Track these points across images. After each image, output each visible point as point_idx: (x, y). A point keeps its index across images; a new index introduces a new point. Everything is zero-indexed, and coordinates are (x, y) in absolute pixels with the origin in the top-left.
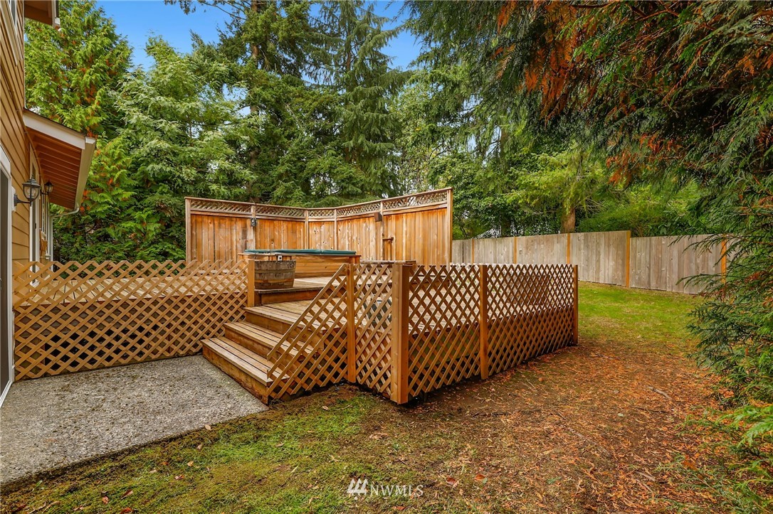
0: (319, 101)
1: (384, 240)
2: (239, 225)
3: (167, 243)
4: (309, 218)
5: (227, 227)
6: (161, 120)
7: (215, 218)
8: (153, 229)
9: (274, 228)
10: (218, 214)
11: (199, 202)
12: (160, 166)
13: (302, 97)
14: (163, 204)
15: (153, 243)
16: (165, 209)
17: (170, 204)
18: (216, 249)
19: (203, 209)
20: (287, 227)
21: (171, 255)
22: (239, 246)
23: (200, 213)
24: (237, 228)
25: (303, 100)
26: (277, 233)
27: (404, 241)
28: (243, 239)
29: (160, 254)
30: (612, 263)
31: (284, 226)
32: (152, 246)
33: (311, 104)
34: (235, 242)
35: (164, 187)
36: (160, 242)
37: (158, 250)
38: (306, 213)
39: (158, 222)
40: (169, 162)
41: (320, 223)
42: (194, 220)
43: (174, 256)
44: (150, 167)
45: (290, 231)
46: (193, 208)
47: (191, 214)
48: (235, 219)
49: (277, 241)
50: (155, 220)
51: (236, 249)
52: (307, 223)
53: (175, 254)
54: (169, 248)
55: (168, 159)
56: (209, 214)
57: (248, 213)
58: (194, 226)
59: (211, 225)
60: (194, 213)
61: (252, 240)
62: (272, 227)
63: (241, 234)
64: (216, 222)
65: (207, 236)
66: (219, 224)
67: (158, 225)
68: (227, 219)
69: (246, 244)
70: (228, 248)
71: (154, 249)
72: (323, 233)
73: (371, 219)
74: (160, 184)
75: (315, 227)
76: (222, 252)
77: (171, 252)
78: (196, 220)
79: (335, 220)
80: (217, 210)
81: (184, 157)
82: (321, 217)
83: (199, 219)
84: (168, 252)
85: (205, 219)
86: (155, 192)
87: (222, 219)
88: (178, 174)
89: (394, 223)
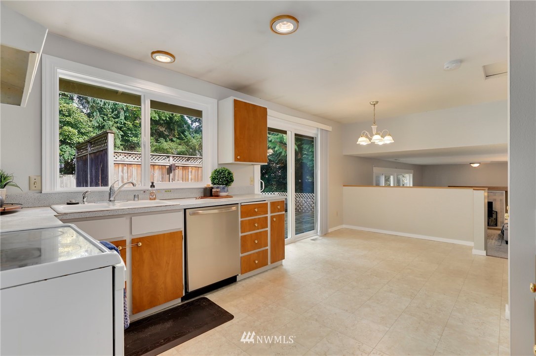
89: (181, 172)
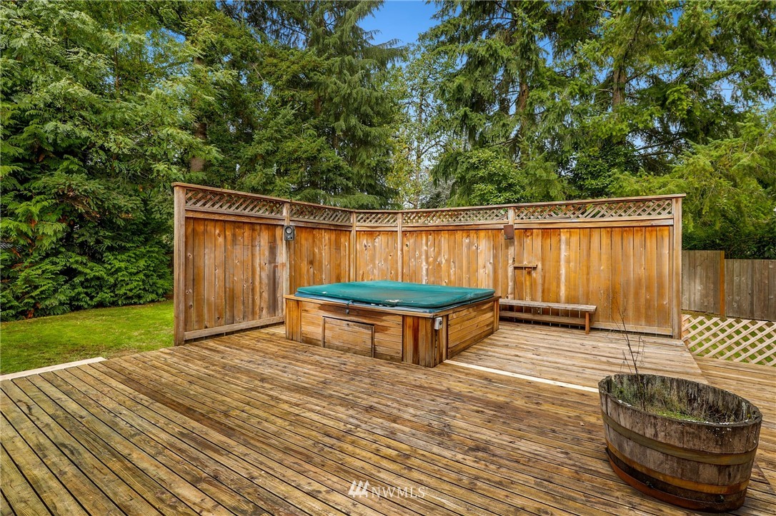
0: (301, 64)
1: (515, 268)
2: (264, 239)
3: (73, 255)
4: (357, 224)
5: (246, 243)
6: (76, 50)
7: (227, 225)
8: (50, 232)
9: (314, 241)
10: (232, 219)
11: (200, 195)
12: (68, 127)
13: (275, 57)
14: (73, 190)
15: (47, 256)
16: (75, 198)
17: (85, 191)
18: (227, 285)
19: (207, 208)
20: (330, 239)
21: (80, 273)
22: (264, 275)
23: (202, 216)
24: (262, 243)
25: (275, 61)
26: (316, 251)
27: (563, 271)
28: (270, 263)
29: (62, 272)
30: (699, 287)
31: (326, 236)
32: (47, 261)
33: (289, 67)
34: (258, 269)
35: (72, 162)
36: (61, 252)
37: (59, 268)
38: (353, 218)
39: (59, 221)
40: (85, 122)
41: (371, 233)
42: (190, 230)
43: (86, 274)
44: (50, 126)
45: (333, 247)
46: (190, 206)
47: (187, 218)
48: (258, 227)
49: (317, 263)
50: (55, 217)
51: (260, 283)
52: (353, 233)
53: (88, 271)
54: (77, 262)
55: (81, 116)
56: (217, 217)
57: (278, 216)
58: (190, 242)
59: (221, 240)
60: (191, 215)
61: (283, 265)
62: (311, 241)
63: (267, 253)
64: (227, 233)
65: (212, 261)
66: (234, 235)
67: (60, 227)
68: (246, 227)
69: (274, 272)
70: (247, 281)
71: (50, 267)
72: (378, 249)
73: (482, 234)
74: (66, 156)
75: (364, 241)
76: (238, 288)
77: (80, 268)
78: (193, 230)
79: (397, 229)
80: (231, 211)
81: (113, 117)
82: (376, 225)
83: (201, 228)
84: (76, 269)
85: (210, 227)
86: (55, 170)
87: (239, 227)
88: (100, 142)
89: (538, 242)
